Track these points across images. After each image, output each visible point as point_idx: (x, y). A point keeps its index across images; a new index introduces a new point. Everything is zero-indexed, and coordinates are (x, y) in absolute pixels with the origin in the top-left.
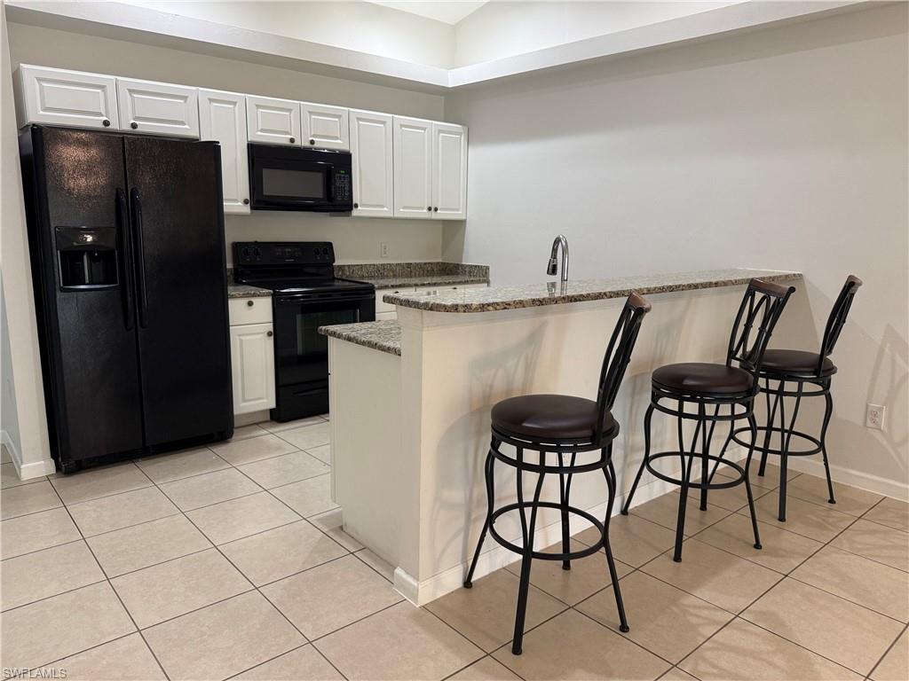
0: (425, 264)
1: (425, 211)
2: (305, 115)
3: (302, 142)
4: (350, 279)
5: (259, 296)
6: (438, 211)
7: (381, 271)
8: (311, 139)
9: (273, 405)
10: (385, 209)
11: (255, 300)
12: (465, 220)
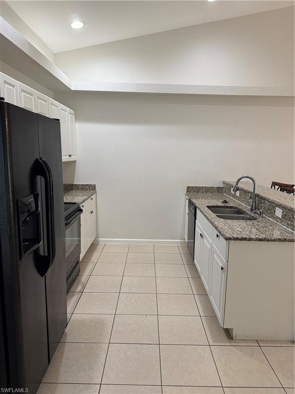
12: (76, 161)
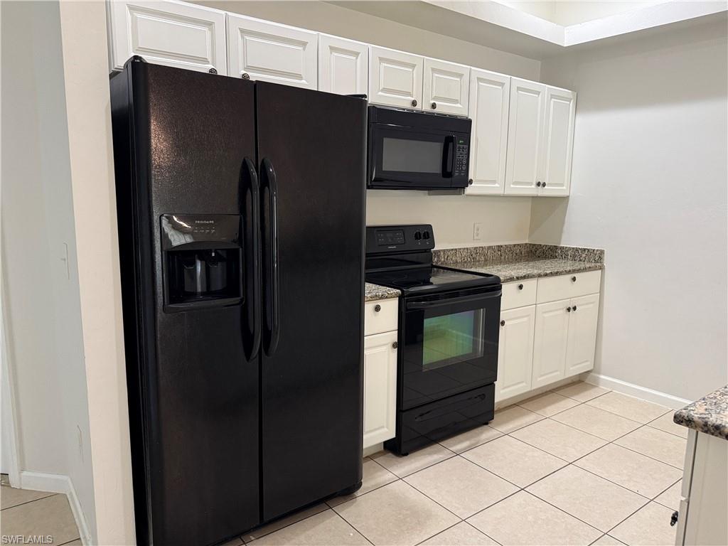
0: (515, 245)
1: (534, 186)
2: (428, 72)
3: (424, 107)
4: (444, 266)
5: (387, 297)
6: (546, 187)
7: (474, 255)
8: (432, 102)
9: (392, 435)
10: (497, 185)
11: (381, 303)
12: (568, 197)
